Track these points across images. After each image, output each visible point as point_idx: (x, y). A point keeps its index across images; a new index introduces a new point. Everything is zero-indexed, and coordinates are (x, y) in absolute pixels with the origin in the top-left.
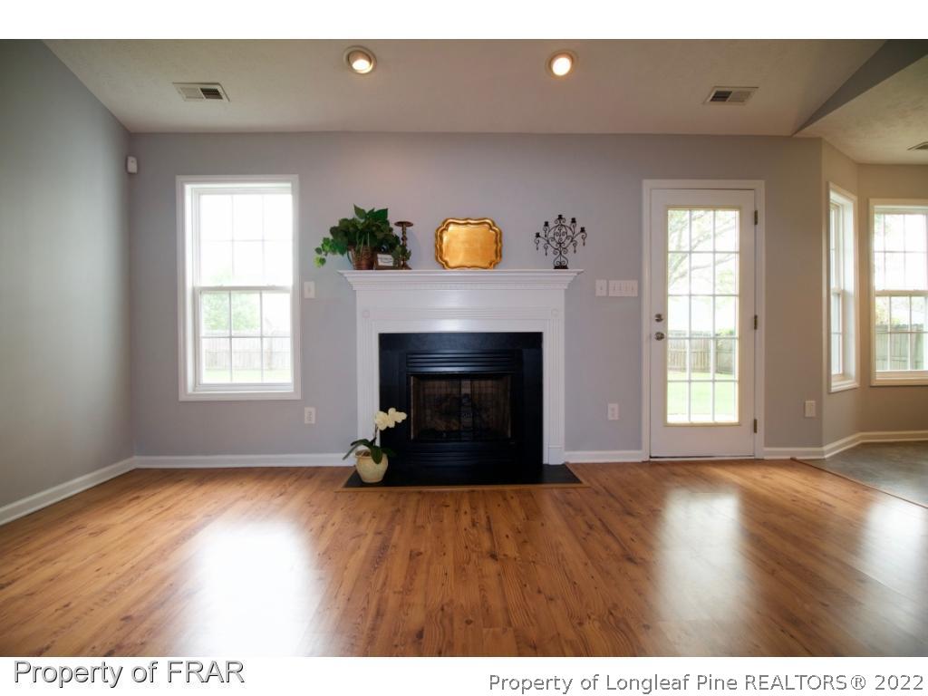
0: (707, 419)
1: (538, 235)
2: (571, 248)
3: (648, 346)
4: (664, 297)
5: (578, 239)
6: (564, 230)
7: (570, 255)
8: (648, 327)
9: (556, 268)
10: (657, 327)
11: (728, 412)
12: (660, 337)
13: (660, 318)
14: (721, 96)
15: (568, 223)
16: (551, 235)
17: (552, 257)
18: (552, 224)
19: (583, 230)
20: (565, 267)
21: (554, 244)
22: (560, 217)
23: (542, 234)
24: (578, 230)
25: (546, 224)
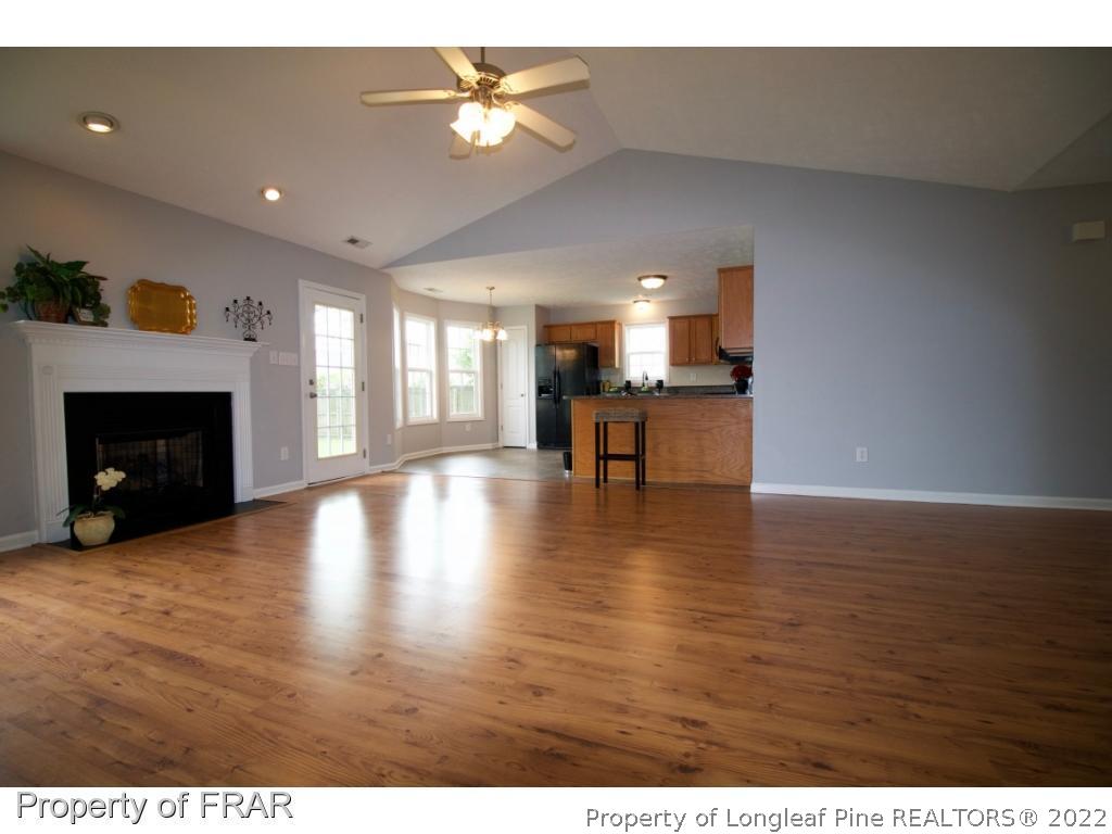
0: (340, 453)
1: (227, 309)
2: (259, 324)
3: (305, 401)
4: (313, 366)
5: (265, 318)
6: (252, 309)
7: (257, 331)
8: (306, 389)
9: (246, 339)
10: (310, 389)
11: (350, 447)
12: (313, 396)
13: (312, 383)
14: (353, 241)
15: (256, 304)
16: (240, 311)
17: (241, 330)
18: (240, 303)
19: (269, 313)
20: (254, 340)
21: (243, 319)
22: (248, 298)
23: (232, 309)
24: (264, 312)
25: (235, 301)
